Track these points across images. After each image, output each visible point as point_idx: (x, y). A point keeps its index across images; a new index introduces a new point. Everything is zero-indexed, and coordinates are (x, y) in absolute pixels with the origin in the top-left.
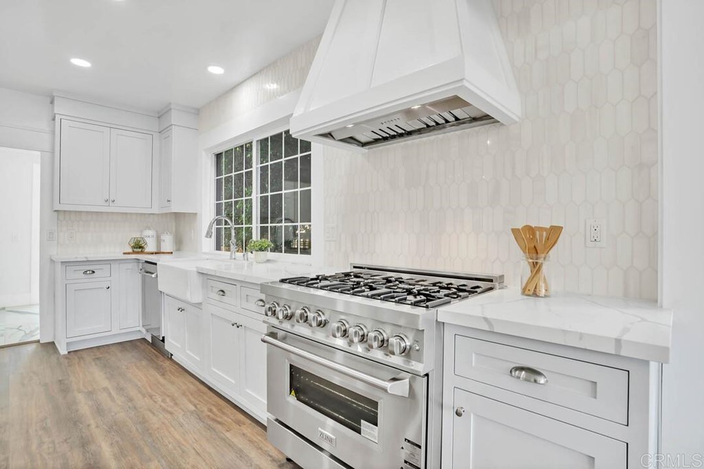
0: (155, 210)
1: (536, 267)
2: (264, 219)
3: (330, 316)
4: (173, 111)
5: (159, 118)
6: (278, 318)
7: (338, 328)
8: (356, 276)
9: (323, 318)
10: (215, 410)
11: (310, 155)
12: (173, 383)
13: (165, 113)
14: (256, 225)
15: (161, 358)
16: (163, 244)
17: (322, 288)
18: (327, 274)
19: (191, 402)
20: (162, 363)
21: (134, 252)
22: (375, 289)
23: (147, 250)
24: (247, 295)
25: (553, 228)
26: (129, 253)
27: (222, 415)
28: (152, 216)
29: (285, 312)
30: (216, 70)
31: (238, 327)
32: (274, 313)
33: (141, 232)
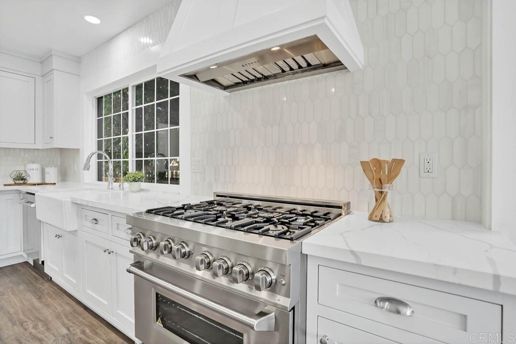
0: (39, 146)
1: (381, 196)
2: (139, 154)
3: (194, 248)
4: (53, 56)
5: (41, 63)
6: (143, 249)
7: (202, 261)
8: (220, 204)
9: (187, 249)
10: (88, 331)
11: (179, 98)
12: (48, 306)
13: (46, 59)
14: (132, 159)
15: (41, 280)
16: (47, 176)
17: (186, 219)
18: (193, 203)
19: (64, 325)
20: (41, 286)
21: (16, 184)
22: (237, 219)
23: (30, 181)
24: (118, 224)
25: (394, 160)
26: (10, 185)
27: (95, 337)
28: (37, 151)
29: (150, 243)
30: (92, 20)
31: (109, 253)
32: (139, 244)
33: (25, 165)
